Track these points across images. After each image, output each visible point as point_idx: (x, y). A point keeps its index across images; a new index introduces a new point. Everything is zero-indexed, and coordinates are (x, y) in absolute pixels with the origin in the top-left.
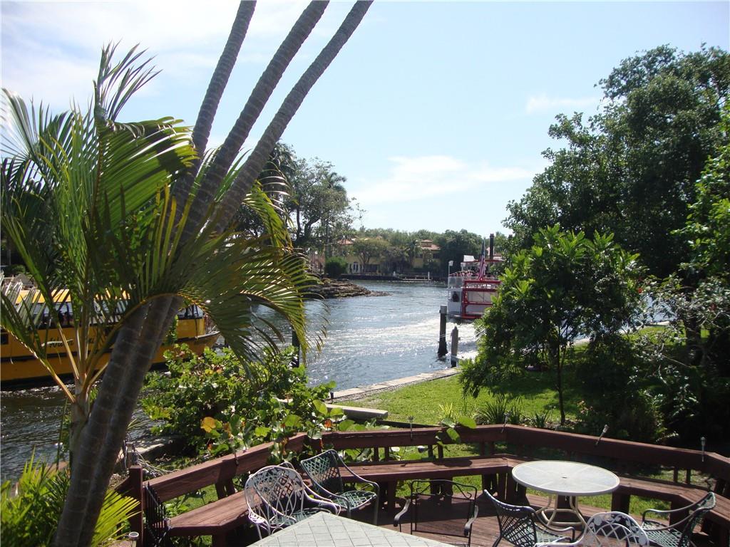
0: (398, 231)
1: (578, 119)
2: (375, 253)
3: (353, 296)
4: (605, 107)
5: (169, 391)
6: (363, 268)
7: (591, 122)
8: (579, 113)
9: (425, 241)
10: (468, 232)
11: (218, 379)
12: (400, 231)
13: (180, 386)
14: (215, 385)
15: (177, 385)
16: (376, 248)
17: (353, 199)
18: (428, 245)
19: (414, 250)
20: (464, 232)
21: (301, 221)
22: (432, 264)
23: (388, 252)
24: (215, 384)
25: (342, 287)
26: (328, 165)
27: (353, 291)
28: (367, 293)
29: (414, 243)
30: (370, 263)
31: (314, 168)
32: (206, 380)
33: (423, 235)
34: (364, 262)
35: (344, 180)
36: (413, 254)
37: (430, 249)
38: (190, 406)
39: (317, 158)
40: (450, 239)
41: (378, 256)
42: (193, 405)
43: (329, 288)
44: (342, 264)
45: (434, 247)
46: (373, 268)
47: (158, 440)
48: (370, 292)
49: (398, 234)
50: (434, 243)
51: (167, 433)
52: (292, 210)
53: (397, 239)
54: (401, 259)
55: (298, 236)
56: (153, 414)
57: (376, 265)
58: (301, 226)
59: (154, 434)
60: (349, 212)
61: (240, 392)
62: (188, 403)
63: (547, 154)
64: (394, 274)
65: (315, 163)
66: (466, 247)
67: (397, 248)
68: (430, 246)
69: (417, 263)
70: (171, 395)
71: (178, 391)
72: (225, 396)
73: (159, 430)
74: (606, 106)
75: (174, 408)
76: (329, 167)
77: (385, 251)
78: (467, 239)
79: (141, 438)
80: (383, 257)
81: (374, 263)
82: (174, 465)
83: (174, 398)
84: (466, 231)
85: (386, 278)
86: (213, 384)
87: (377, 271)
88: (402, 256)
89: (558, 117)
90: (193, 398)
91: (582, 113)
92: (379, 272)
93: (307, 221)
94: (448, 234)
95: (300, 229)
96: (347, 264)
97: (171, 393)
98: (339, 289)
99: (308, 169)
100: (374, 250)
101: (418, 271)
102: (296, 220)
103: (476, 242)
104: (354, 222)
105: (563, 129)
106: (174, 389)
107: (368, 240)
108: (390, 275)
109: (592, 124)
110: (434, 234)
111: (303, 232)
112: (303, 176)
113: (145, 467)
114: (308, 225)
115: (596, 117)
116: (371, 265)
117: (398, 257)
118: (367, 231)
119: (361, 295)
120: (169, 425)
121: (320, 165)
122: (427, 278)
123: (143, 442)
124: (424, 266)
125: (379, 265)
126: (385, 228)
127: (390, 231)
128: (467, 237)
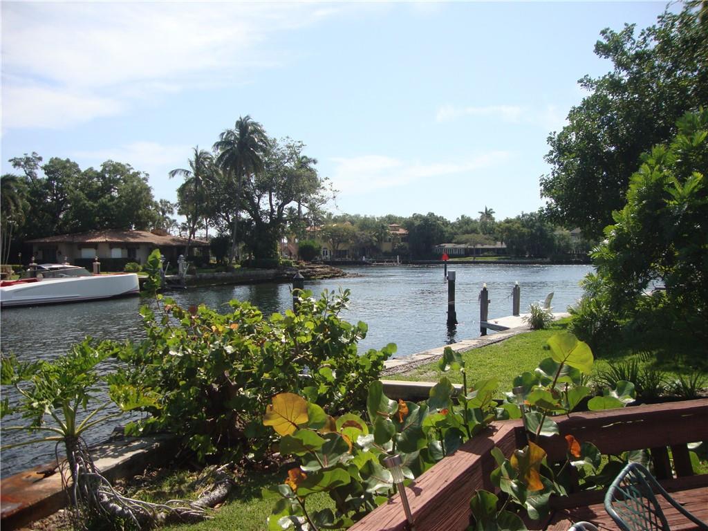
0: (365, 216)
1: (629, 31)
2: (344, 239)
3: (329, 278)
4: (659, 17)
5: (152, 363)
6: (332, 254)
7: (643, 37)
8: (630, 24)
9: (393, 225)
10: (435, 214)
11: (232, 340)
12: (368, 216)
13: (172, 353)
14: (229, 349)
15: (166, 351)
16: (345, 234)
17: (326, 179)
18: (396, 229)
19: (383, 235)
20: (431, 215)
21: (274, 203)
22: (400, 248)
23: (357, 237)
24: (230, 347)
25: (318, 270)
26: (299, 144)
27: (329, 273)
28: (344, 275)
29: (383, 227)
30: (339, 248)
31: (285, 148)
32: (215, 340)
33: (390, 219)
34: (334, 247)
35: (315, 162)
36: (381, 239)
37: (398, 232)
38: (186, 388)
39: (288, 137)
40: (417, 223)
41: (346, 241)
42: (191, 386)
43: (305, 271)
44: (316, 247)
45: (402, 231)
46: (342, 253)
47: (136, 444)
48: (346, 274)
49: (366, 219)
50: (402, 227)
51: (150, 431)
52: (264, 192)
53: (365, 224)
54: (369, 244)
55: (271, 218)
56: (126, 401)
57: (345, 251)
58: (274, 207)
59: (129, 436)
60: (322, 192)
61: (272, 359)
62: (182, 383)
63: (586, 82)
64: (364, 259)
65: (286, 143)
66: (433, 230)
67: (366, 233)
68: (398, 230)
69: (386, 247)
70: (156, 369)
71: (168, 361)
72: (247, 367)
73: (138, 428)
74: (661, 15)
75: (160, 392)
76: (300, 147)
77: (354, 236)
78: (435, 222)
79: (109, 442)
80: (351, 242)
81: (344, 249)
82: (166, 489)
83: (160, 373)
84: (433, 214)
85: (357, 263)
86: (225, 348)
87: (347, 256)
88: (371, 240)
89: (603, 33)
90: (191, 373)
91: (633, 25)
92: (349, 257)
93: (280, 202)
94: (416, 217)
95: (273, 210)
96: (320, 248)
97: (155, 365)
98: (316, 271)
99: (279, 149)
100: (343, 235)
101: (386, 254)
102: (268, 202)
103: (443, 224)
104: (327, 203)
105: (610, 47)
106: (162, 357)
107: (337, 226)
108: (359, 260)
109: (645, 38)
110: (401, 219)
111: (276, 213)
112: (274, 157)
113: (116, 500)
114: (281, 207)
115: (649, 30)
116: (340, 251)
117: (366, 242)
118: (335, 218)
119: (337, 276)
120: (152, 419)
121: (292, 145)
122: (396, 262)
123: (112, 447)
124: (393, 249)
125: (348, 250)
126: (352, 214)
127: (357, 217)
128: (434, 220)
